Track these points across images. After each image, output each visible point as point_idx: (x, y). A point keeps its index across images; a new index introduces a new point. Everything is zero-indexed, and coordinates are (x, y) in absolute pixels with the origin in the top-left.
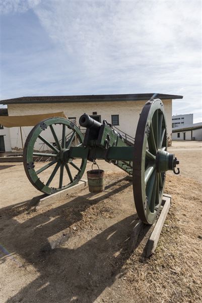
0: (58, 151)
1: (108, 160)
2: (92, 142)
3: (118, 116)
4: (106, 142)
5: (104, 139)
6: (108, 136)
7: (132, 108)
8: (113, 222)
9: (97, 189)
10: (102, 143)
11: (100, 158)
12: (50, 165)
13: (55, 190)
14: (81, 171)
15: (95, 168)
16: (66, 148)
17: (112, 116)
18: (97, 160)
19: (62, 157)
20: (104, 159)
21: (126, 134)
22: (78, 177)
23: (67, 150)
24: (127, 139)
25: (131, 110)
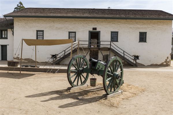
0: (78, 69)
1: (98, 75)
2: (93, 67)
3: (117, 32)
4: (98, 68)
5: (97, 67)
6: (99, 66)
7: (132, 26)
8: (98, 96)
9: (93, 85)
10: (97, 68)
11: (96, 74)
12: (75, 75)
13: (76, 86)
14: (86, 79)
15: (93, 77)
16: (81, 68)
17: (112, 32)
18: (94, 74)
19: (79, 72)
20: (97, 74)
21: (124, 51)
22: (85, 82)
23: (81, 69)
24: (125, 56)
25: (131, 28)
